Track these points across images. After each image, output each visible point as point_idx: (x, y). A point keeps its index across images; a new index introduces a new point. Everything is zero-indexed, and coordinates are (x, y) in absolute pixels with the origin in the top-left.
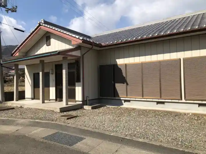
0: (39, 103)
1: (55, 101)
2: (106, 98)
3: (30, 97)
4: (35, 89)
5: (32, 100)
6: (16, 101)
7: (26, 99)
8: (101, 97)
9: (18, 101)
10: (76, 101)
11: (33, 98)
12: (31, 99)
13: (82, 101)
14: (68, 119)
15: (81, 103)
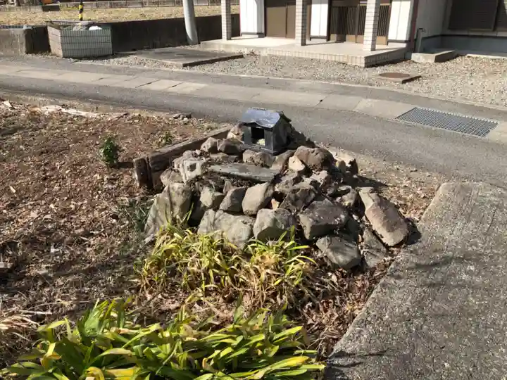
0: (293, 45)
1: (325, 41)
2: (466, 33)
3: (256, 31)
4: (268, 9)
5: (259, 37)
6: (229, 39)
7: (243, 36)
8: (449, 32)
9: (231, 39)
10: (388, 42)
11: (263, 31)
12: (257, 36)
13: (405, 42)
14: (404, 82)
15: (404, 45)
